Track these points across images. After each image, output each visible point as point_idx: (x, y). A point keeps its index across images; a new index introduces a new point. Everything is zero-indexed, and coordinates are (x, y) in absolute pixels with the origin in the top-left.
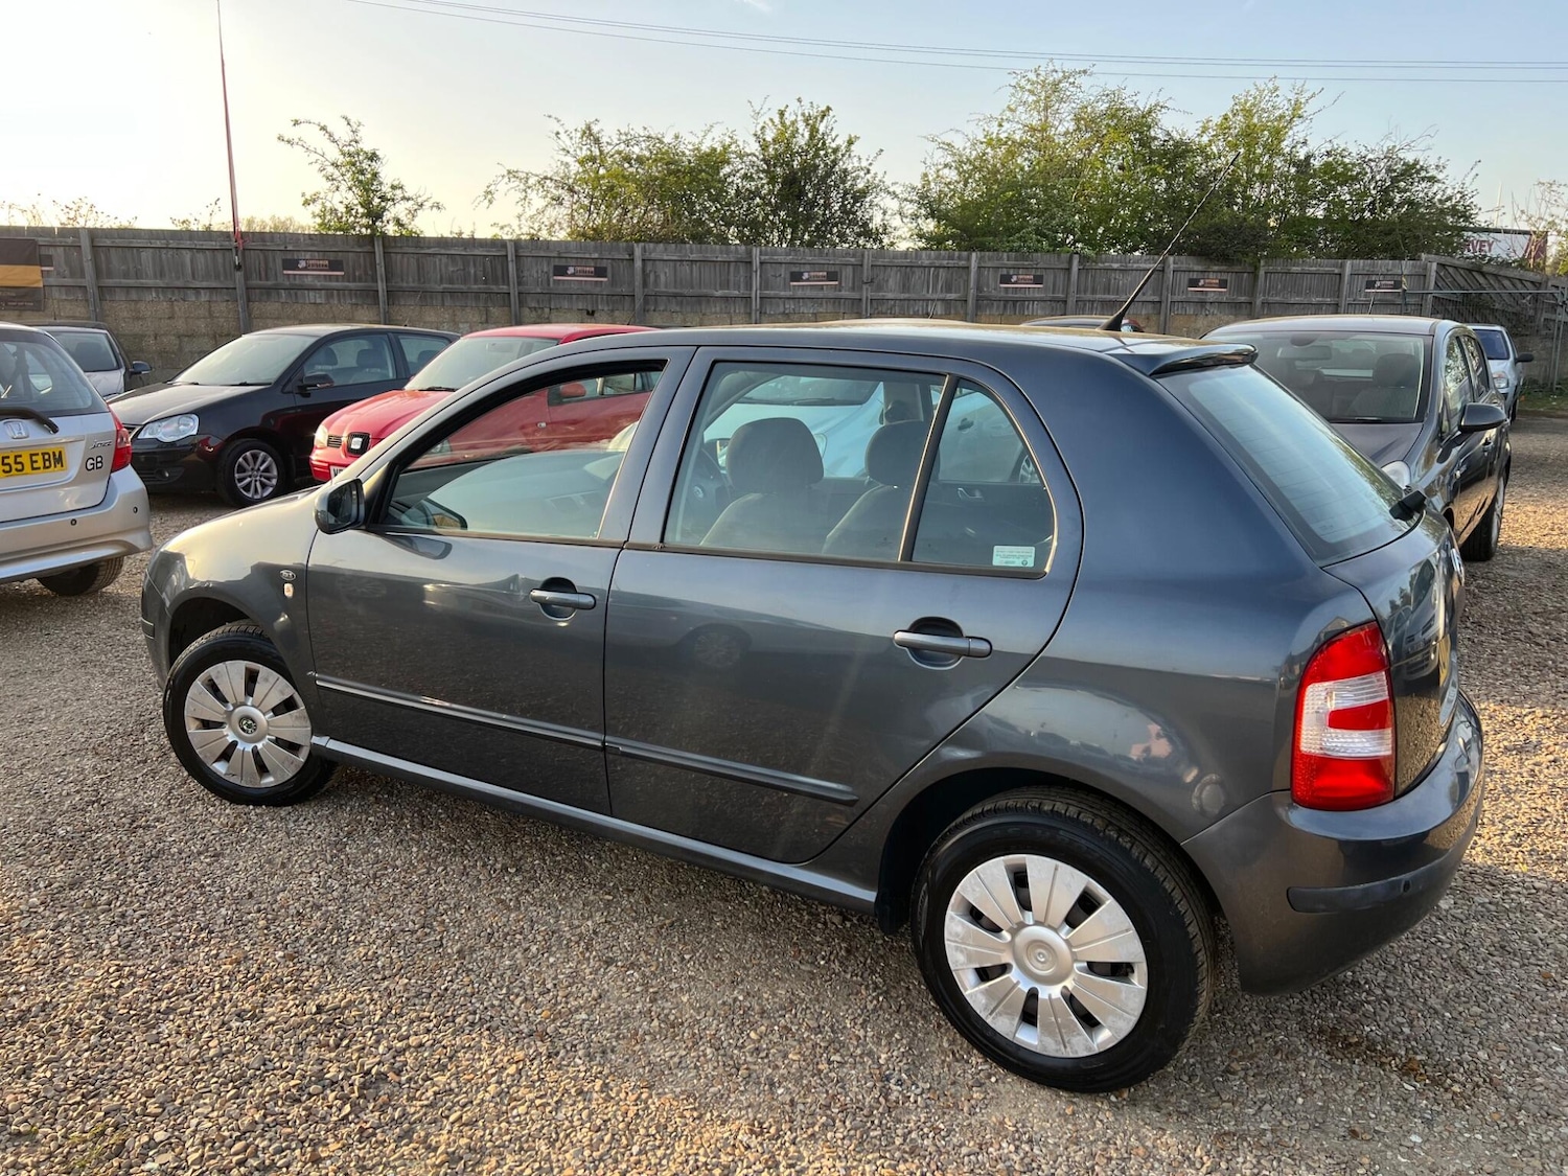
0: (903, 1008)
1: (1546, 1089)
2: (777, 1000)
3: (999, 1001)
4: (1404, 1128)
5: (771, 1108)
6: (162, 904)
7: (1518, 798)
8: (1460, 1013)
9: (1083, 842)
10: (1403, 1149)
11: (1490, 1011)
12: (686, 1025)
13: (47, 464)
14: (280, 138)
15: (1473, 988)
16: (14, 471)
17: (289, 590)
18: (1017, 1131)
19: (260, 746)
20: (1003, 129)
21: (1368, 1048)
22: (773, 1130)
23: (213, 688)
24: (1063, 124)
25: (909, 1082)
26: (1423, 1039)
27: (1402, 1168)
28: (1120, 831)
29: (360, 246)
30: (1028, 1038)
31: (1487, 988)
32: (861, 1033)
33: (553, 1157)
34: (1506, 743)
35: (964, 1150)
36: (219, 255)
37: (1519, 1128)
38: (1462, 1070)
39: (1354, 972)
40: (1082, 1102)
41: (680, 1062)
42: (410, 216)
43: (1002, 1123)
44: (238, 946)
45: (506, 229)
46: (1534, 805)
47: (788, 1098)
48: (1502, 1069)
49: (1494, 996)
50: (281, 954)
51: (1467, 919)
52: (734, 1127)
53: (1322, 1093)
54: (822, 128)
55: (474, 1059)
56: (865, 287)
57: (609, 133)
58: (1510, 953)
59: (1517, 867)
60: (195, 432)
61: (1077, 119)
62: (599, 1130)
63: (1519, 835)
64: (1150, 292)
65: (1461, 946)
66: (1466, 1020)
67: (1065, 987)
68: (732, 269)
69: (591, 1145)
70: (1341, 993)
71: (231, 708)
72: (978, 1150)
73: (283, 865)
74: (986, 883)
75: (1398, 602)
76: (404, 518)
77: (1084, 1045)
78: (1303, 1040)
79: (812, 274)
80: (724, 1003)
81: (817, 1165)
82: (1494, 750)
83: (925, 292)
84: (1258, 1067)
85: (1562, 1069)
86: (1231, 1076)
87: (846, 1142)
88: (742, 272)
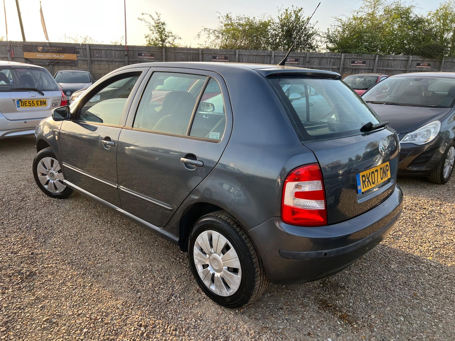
3: (206, 276)
4: (328, 335)
5: (133, 298)
6: (14, 221)
8: (374, 302)
13: (41, 104)
14: (139, 19)
16: (32, 105)
17: (57, 138)
18: (201, 316)
19: (55, 181)
20: (359, 14)
21: (333, 308)
23: (44, 165)
24: (380, 12)
25: (179, 297)
26: (355, 308)
29: (159, 50)
30: (213, 288)
31: (390, 295)
32: (174, 281)
33: (64, 303)
34: (452, 217)
35: (179, 319)
36: (122, 52)
38: (362, 320)
39: (345, 284)
40: (227, 311)
41: (117, 282)
42: (173, 41)
43: (198, 313)
44: (25, 234)
45: (201, 45)
47: (140, 296)
48: (377, 322)
49: (391, 298)
50: (33, 238)
51: (399, 272)
52: (118, 302)
53: (308, 320)
54: (299, 14)
55: (63, 273)
56: (307, 64)
57: (234, 16)
58: (407, 285)
59: (428, 258)
61: (385, 11)
62: (82, 297)
63: (436, 247)
64: (403, 67)
67: (221, 274)
68: (265, 58)
69: (76, 301)
70: (336, 290)
71: (48, 170)
72: (184, 320)
73: (51, 214)
74: (203, 238)
77: (226, 293)
78: (313, 302)
79: (290, 59)
80: (142, 267)
81: (134, 316)
83: (326, 65)
84: (292, 308)
85: (399, 326)
86: (281, 310)
87: (147, 311)
88: (268, 59)
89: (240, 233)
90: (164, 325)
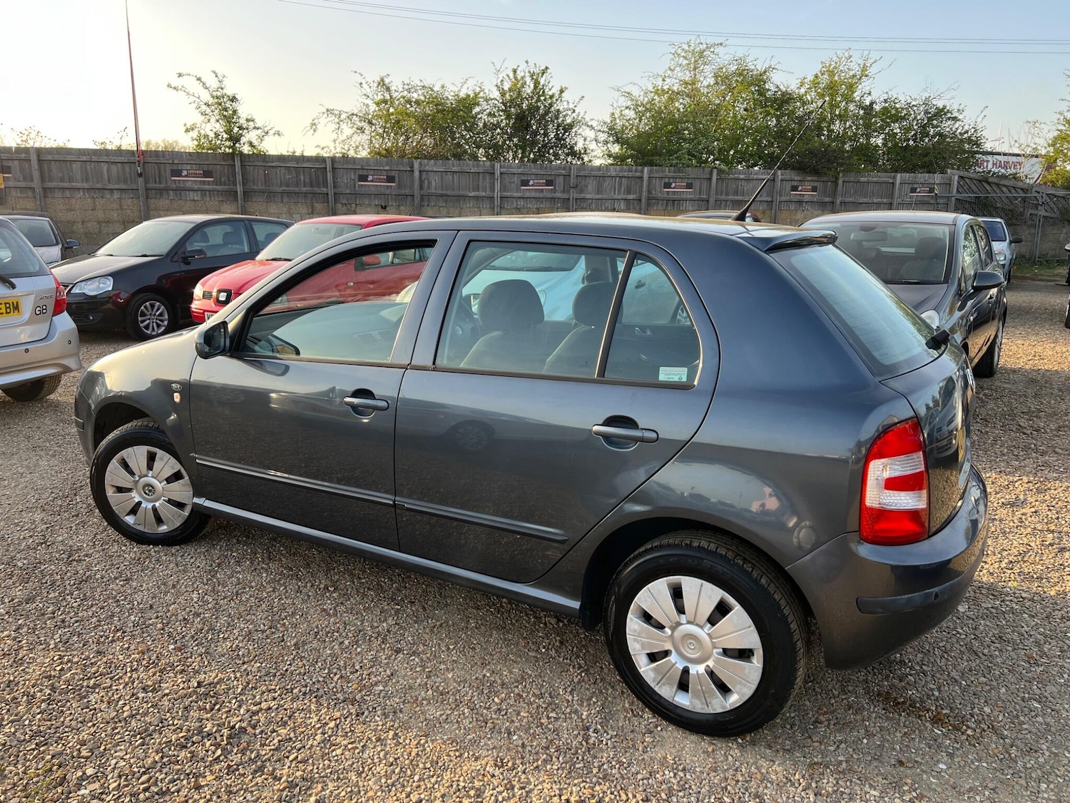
0: (598, 681)
1: (1030, 732)
2: (512, 676)
3: (663, 676)
4: (935, 759)
5: (508, 749)
6: (90, 613)
7: (1011, 538)
8: (972, 682)
9: (720, 567)
10: (934, 773)
11: (992, 680)
12: (450, 693)
13: (8, 310)
14: (169, 86)
15: (981, 665)
17: (177, 397)
18: (675, 763)
19: (157, 504)
20: (666, 83)
21: (910, 706)
22: (510, 764)
23: (125, 465)
24: (707, 80)
25: (602, 731)
26: (947, 699)
27: (934, 786)
28: (744, 559)
29: (224, 161)
30: (683, 700)
31: (990, 665)
32: (570, 698)
33: (361, 784)
34: (1003, 500)
35: (639, 777)
36: (127, 167)
37: (1011, 759)
38: (973, 720)
39: (901, 655)
40: (719, 743)
41: (447, 719)
42: (259, 140)
43: (665, 758)
44: (143, 642)
45: (325, 150)
46: (1021, 542)
47: (520, 742)
48: (1000, 719)
49: (995, 670)
50: (172, 647)
51: (977, 618)
52: (483, 762)
53: (880, 736)
54: (542, 81)
55: (305, 718)
56: (571, 190)
57: (396, 84)
58: (1005, 641)
59: (1010, 584)
60: (110, 289)
61: (716, 77)
62: (392, 764)
63: (1011, 562)
64: (765, 194)
65: (973, 637)
66: (976, 686)
67: (708, 666)
68: (481, 178)
69: (386, 775)
70: (892, 669)
71: (138, 479)
72: (649, 776)
73: (174, 586)
74: (654, 596)
75: (931, 405)
76: (257, 348)
77: (720, 704)
78: (867, 701)
79: (536, 181)
80: (477, 679)
81: (540, 787)
82: (995, 505)
83: (612, 194)
84: (837, 718)
85: (1040, 719)
86: (819, 725)
87: (560, 771)
88: (488, 180)
89: (755, 574)
90: (615, 793)
